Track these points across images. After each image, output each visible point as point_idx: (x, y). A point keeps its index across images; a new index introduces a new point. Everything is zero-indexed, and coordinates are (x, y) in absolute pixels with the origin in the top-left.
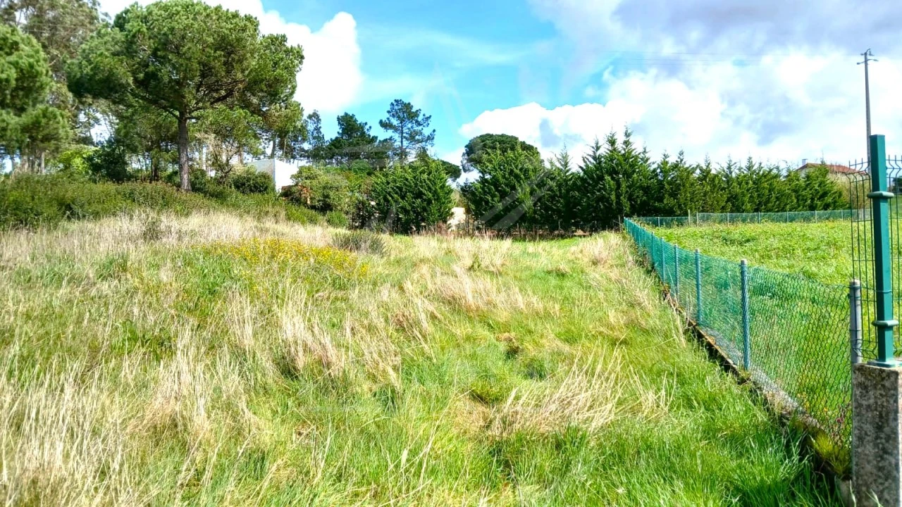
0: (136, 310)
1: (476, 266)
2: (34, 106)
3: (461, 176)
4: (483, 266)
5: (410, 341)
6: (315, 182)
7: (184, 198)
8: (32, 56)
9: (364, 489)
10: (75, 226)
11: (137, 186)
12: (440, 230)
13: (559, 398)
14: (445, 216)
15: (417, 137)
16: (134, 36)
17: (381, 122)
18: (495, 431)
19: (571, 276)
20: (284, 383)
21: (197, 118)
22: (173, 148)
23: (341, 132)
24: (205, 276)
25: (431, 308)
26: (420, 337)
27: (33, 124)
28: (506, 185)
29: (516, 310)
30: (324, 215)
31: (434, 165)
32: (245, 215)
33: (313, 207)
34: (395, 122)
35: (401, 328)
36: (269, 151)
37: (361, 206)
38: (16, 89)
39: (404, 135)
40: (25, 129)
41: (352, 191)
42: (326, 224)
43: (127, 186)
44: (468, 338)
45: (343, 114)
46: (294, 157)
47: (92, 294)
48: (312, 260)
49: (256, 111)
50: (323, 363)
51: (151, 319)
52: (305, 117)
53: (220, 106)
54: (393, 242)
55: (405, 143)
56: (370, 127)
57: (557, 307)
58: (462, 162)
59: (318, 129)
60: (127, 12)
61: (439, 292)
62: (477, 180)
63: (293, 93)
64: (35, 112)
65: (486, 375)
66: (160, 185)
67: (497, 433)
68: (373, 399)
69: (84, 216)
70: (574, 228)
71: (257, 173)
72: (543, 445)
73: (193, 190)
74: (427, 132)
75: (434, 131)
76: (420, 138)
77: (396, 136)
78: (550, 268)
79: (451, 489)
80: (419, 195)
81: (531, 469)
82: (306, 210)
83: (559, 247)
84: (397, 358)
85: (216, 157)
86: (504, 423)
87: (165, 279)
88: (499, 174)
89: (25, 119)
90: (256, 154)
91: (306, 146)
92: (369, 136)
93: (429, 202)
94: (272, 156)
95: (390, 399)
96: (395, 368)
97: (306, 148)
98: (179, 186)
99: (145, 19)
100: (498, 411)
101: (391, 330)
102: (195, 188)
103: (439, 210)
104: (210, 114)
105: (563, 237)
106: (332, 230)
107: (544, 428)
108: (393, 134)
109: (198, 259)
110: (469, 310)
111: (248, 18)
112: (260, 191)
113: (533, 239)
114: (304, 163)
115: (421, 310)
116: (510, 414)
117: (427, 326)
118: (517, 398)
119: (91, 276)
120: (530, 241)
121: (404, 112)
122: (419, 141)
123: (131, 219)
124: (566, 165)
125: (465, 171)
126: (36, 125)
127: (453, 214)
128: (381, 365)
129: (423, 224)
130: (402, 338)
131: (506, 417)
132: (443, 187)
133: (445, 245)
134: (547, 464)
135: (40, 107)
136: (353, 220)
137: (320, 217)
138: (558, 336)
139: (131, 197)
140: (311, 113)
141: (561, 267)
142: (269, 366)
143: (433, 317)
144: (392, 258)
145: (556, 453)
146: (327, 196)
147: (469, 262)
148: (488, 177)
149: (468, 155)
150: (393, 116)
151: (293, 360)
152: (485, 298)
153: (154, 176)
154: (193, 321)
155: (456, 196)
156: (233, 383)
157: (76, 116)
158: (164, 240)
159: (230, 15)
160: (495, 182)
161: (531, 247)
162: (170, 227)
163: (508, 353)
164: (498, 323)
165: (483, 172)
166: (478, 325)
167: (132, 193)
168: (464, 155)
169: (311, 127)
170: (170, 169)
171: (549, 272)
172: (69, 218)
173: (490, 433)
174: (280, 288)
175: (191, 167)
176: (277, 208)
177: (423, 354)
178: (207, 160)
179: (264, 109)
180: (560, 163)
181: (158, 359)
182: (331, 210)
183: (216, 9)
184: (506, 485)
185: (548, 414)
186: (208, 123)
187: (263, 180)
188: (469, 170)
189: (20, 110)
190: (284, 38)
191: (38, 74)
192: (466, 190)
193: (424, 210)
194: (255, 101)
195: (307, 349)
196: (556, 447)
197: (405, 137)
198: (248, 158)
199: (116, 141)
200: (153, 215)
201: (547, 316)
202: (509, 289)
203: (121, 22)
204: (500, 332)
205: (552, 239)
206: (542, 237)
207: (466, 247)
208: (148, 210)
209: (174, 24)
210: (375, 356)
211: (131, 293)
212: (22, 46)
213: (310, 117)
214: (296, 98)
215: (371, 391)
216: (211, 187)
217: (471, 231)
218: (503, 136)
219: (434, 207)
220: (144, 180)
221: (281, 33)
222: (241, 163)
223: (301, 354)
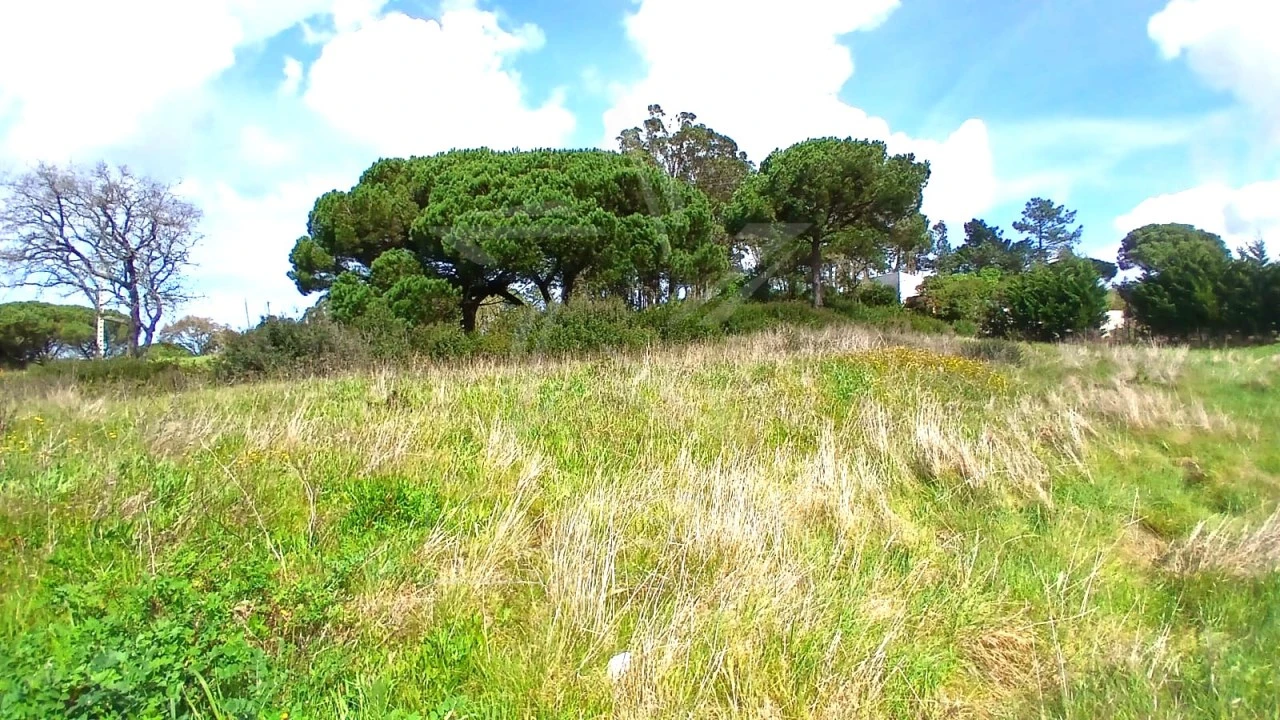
0: (783, 410)
1: (1141, 378)
2: (702, 245)
3: (1117, 275)
4: (1150, 378)
5: (1059, 458)
6: (940, 292)
7: (817, 312)
8: (701, 206)
9: (1016, 603)
10: (733, 338)
11: (779, 305)
12: (1091, 337)
13: (1261, 537)
14: (1097, 320)
15: (1059, 235)
16: (776, 177)
17: (1014, 224)
18: (1175, 566)
19: (1274, 391)
20: (919, 487)
21: (829, 241)
22: (808, 270)
23: (968, 238)
24: (839, 382)
25: (1085, 423)
26: (1073, 455)
27: (703, 258)
28: (1179, 283)
29: (1198, 430)
30: (951, 324)
31: (1081, 264)
32: (872, 327)
33: (939, 317)
34: (1031, 222)
35: (1047, 442)
36: (894, 265)
37: (991, 313)
38: (690, 233)
39: (1044, 234)
40: (697, 263)
41: (982, 298)
42: (953, 333)
43: (771, 305)
44: (1135, 460)
45: (970, 221)
46: (918, 269)
47: (748, 395)
48: (941, 369)
49: (882, 228)
50: (962, 473)
51: (795, 418)
52: (930, 227)
53: (849, 228)
54: (1032, 351)
55: (1045, 243)
56: (1002, 231)
57: (1256, 429)
58: (1118, 258)
59: (944, 239)
60: (769, 158)
61: (1093, 406)
62: (1139, 279)
63: (919, 206)
64: (703, 250)
65: (1160, 503)
66: (797, 303)
67: (1176, 569)
68: (1019, 515)
69: (739, 331)
70: (1275, 332)
71: (882, 287)
72: (1238, 589)
73: (824, 306)
74: (1071, 228)
75: (1081, 227)
76: (1063, 236)
77: (1034, 237)
78: (1243, 379)
79: (1119, 622)
80: (1063, 299)
81: (1221, 615)
82: (931, 320)
83: (1256, 357)
84: (1044, 475)
85: (844, 274)
86: (1187, 560)
87: (805, 383)
88: (1170, 270)
89: (697, 255)
90: (881, 268)
91: (931, 256)
92: (1001, 239)
93: (1076, 306)
94: (897, 270)
95: (1039, 518)
96: (1045, 486)
97: (931, 259)
98: (813, 303)
99: (784, 162)
100: (1178, 545)
101: (1036, 443)
102: (827, 304)
103: (1089, 314)
104: (841, 237)
105: (1261, 343)
106: (958, 338)
107: (1239, 570)
108: (1029, 235)
109: (832, 367)
110: (1134, 427)
111: (877, 144)
112: (886, 303)
113: (1219, 346)
114: (929, 273)
115: (1073, 425)
116: (1195, 550)
117: (1080, 442)
118: (1203, 534)
119: (747, 380)
120: (1215, 348)
121: (1042, 211)
122: (1062, 240)
123: (775, 332)
124: (1262, 253)
125: (1123, 268)
126: (704, 259)
127: (1107, 317)
128: (1027, 482)
129: (1068, 330)
130: (1049, 454)
131: (1189, 554)
132: (1093, 288)
133: (1098, 354)
134: (1242, 611)
135: (707, 245)
136: (984, 328)
137: (947, 326)
138: (1258, 464)
139: (774, 314)
140: (937, 224)
141: (1260, 380)
142: (905, 470)
143: (1089, 434)
144: (1032, 367)
145: (1253, 599)
146: (955, 305)
147: (1131, 373)
148: (1153, 274)
149: (1126, 251)
150: (1030, 216)
151: (929, 466)
152: (1156, 414)
153: (792, 294)
154: (831, 423)
155: (1112, 298)
156: (870, 482)
157: (731, 249)
158: (803, 350)
159: (858, 144)
160: (1163, 280)
161: (1216, 356)
162: (807, 339)
163: (1189, 481)
164: (1174, 446)
165: (1148, 268)
166: (1147, 446)
167: (775, 310)
168: (1120, 250)
169: (937, 237)
170: (804, 288)
171: (1243, 386)
172: (728, 334)
173: (1167, 569)
174: (910, 395)
175: (822, 285)
176: (902, 319)
177: (1078, 474)
178: (837, 277)
179: (890, 225)
180: (1254, 252)
181: (804, 454)
182: (959, 319)
183: (845, 141)
184: (1189, 627)
185: (1244, 554)
186: (838, 244)
187: (888, 293)
188: (1128, 268)
189: (693, 250)
190: (912, 156)
191: (705, 219)
192: (1124, 290)
193: (1071, 314)
194: (881, 219)
195: (942, 456)
196: (1254, 593)
197: (1044, 237)
198: (874, 273)
199: (760, 268)
200: (792, 328)
201: (1242, 439)
202: (1190, 405)
203: (765, 166)
204: (1178, 456)
205: (1246, 346)
206: (1232, 344)
207: (1124, 356)
208: (788, 324)
209: (809, 161)
210: (1020, 470)
211: (779, 395)
212: (693, 199)
213: (935, 228)
214: (923, 211)
215: (1016, 506)
216: (841, 302)
217: (1132, 337)
218: (1172, 224)
219: (1083, 312)
220: (784, 299)
221: (907, 152)
222: (867, 277)
223: (936, 460)
